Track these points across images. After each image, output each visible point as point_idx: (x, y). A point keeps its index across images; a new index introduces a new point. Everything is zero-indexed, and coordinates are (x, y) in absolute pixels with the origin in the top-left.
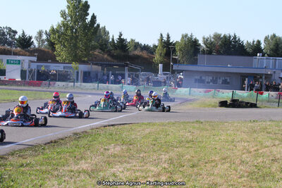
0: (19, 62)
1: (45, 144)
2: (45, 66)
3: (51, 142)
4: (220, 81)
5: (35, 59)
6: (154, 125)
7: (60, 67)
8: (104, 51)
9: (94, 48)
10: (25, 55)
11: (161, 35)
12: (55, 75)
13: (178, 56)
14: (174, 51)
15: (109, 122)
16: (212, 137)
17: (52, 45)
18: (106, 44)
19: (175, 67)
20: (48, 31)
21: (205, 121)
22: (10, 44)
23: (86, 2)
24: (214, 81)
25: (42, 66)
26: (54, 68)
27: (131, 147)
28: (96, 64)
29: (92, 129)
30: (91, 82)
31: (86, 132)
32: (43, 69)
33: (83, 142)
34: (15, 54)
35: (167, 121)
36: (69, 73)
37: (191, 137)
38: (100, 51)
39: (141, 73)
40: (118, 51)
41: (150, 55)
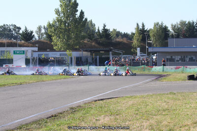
0: (23, 52)
1: (47, 118)
2: (45, 55)
3: (52, 116)
4: (187, 59)
5: (36, 49)
6: (135, 97)
7: (57, 55)
8: (92, 40)
9: (84, 38)
10: (28, 47)
11: (138, 25)
12: (53, 61)
13: (152, 40)
14: (149, 36)
15: (98, 97)
16: (184, 105)
17: (49, 37)
18: (93, 35)
19: (150, 50)
20: (46, 26)
21: (178, 92)
22: (16, 38)
23: (75, 1)
24: (183, 60)
25: (42, 54)
26: (52, 55)
27: (118, 117)
28: (86, 51)
29: (85, 104)
30: (83, 65)
31: (80, 106)
32: (43, 56)
33: (78, 115)
34: (20, 46)
35: (146, 94)
36: (64, 59)
37: (166, 106)
38: (89, 40)
39: (123, 56)
40: (103, 39)
41: (129, 41)
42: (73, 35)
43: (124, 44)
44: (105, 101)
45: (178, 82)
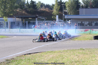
4: (94, 24)
6: (55, 52)
8: (22, 9)
9: (16, 8)
13: (67, 10)
14: (65, 7)
15: (27, 52)
16: (91, 58)
18: (23, 5)
19: (66, 17)
21: (86, 49)
24: (90, 24)
28: (18, 17)
29: (17, 57)
31: (13, 59)
35: (63, 50)
36: (2, 23)
37: (78, 59)
38: (20, 9)
39: (46, 22)
40: (31, 9)
41: (50, 10)
42: (8, 6)
43: (47, 12)
44: (32, 55)
45: (86, 41)
